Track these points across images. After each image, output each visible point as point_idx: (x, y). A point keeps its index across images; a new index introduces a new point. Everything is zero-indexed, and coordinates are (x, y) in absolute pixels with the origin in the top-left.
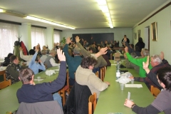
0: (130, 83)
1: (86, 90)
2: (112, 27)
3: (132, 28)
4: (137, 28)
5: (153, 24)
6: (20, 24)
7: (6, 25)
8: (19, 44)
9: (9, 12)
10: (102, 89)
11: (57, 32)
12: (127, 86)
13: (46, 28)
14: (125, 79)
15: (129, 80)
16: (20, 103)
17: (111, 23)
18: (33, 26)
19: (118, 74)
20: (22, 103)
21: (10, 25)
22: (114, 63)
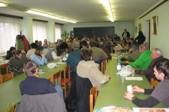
0: (131, 76)
1: (87, 83)
2: (113, 21)
3: (133, 21)
4: (138, 22)
5: (154, 18)
6: (22, 18)
7: (8, 19)
8: (21, 38)
9: (11, 6)
10: (103, 82)
11: (59, 26)
12: (128, 79)
13: (47, 22)
14: (125, 72)
15: (129, 73)
16: (22, 94)
17: (112, 17)
18: (34, 20)
19: (119, 67)
20: (25, 95)
21: (12, 19)
22: (115, 57)
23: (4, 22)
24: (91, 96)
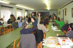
0: (56, 30)
3: (57, 10)
6: (12, 8)
7: (7, 8)
9: (11, 4)
11: (26, 11)
12: (55, 30)
13: (22, 9)
14: (54, 28)
15: (56, 29)
16: (21, 34)
18: (17, 9)
19: (52, 27)
20: (22, 34)
21: (9, 8)
22: (50, 24)
23: (6, 9)
24: (44, 35)
